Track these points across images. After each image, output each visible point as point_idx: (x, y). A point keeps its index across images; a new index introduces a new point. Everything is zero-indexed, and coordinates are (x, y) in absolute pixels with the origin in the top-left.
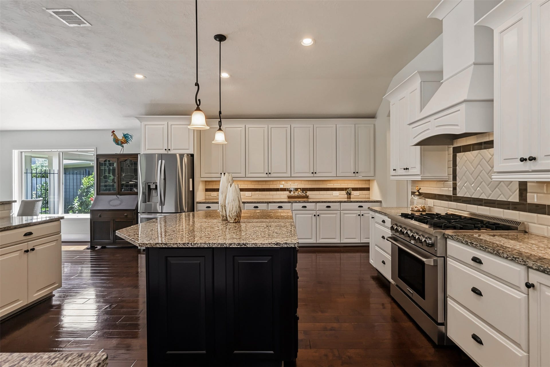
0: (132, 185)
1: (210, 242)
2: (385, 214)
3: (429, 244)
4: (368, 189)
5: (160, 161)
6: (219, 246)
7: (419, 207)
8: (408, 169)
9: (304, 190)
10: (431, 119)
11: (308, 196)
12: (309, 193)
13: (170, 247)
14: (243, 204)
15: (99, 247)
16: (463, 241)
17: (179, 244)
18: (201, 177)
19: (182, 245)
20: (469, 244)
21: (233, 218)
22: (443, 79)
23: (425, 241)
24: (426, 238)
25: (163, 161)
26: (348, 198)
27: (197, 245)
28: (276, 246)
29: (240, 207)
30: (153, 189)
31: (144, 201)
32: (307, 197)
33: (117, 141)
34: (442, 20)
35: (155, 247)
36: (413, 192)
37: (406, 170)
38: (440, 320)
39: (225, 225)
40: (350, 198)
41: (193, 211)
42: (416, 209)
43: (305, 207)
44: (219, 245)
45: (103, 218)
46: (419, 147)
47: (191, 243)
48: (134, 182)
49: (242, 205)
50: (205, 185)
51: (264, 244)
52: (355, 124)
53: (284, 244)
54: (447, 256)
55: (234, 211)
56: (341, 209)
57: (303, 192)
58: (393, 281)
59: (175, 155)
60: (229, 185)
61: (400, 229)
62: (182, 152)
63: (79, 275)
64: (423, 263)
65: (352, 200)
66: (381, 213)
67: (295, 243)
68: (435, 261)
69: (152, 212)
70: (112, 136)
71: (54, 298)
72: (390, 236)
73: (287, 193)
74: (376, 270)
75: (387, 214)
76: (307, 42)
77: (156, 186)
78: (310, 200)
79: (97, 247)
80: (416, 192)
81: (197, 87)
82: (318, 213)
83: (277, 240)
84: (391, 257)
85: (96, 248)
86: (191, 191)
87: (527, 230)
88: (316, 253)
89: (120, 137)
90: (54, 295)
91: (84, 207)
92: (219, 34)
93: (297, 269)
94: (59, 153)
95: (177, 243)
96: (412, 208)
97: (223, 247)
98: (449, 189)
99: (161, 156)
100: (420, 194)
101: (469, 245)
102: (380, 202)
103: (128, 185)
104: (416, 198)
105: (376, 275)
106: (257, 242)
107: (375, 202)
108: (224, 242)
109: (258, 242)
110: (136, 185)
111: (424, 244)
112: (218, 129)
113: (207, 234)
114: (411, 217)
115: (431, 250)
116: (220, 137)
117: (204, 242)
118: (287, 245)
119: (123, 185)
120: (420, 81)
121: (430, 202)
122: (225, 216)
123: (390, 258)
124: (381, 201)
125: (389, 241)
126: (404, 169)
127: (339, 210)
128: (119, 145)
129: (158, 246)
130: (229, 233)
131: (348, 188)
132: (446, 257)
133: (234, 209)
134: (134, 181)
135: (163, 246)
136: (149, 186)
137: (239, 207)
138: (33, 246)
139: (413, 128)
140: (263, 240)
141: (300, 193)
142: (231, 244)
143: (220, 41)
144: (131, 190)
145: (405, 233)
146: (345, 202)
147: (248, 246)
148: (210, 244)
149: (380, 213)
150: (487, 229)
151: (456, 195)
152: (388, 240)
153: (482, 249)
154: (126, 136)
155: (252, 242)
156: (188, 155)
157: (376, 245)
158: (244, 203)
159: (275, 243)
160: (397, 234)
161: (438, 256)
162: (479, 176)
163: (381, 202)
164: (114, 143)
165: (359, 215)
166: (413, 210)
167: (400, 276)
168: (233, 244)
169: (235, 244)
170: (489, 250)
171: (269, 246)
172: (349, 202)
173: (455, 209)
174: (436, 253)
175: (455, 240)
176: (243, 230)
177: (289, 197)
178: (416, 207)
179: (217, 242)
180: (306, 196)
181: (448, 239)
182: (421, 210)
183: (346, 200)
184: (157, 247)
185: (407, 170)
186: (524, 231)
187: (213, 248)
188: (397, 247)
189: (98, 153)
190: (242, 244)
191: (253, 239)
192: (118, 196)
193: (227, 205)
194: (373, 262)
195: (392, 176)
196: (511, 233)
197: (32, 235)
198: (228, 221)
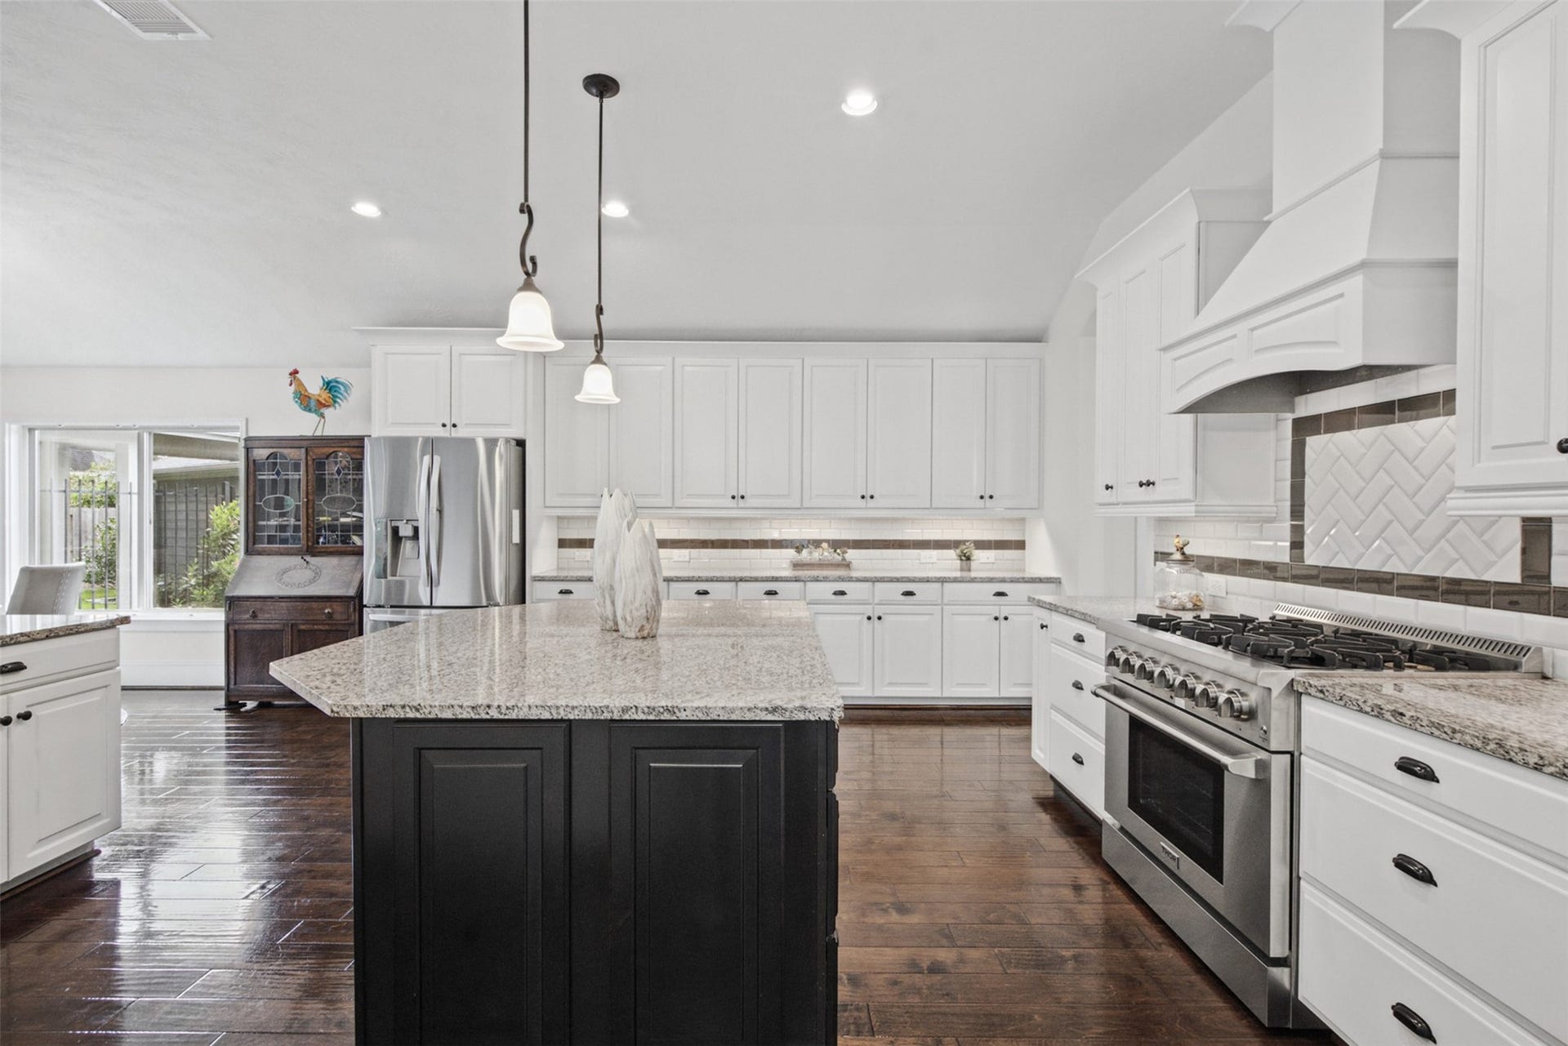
0: (346, 528)
1: (559, 703)
2: (1085, 618)
3: (1241, 711)
4: (1020, 545)
5: (427, 459)
6: (589, 716)
7: (1184, 596)
8: (1153, 484)
9: (836, 545)
10: (1240, 328)
11: (851, 562)
12: (852, 554)
13: (430, 716)
14: (666, 583)
15: (251, 705)
16: (1363, 706)
17: (461, 707)
18: (546, 507)
19: (468, 712)
20: (1388, 715)
21: (634, 626)
22: (1271, 212)
23: (1229, 701)
24: (1231, 692)
25: (435, 457)
26: (962, 570)
27: (516, 710)
28: (770, 717)
29: (656, 592)
30: (407, 538)
31: (382, 574)
32: (848, 566)
33: (304, 400)
34: (1272, 32)
35: (384, 716)
36: (1162, 553)
37: (1149, 485)
38: (1277, 949)
39: (610, 647)
40: (969, 570)
41: (523, 601)
42: (1175, 602)
43: (842, 593)
44: (588, 711)
45: (262, 621)
46: (1189, 417)
47: (499, 706)
48: (354, 517)
49: (662, 586)
50: (558, 528)
51: (732, 711)
52: (986, 359)
53: (796, 712)
54: (1302, 751)
55: (637, 604)
56: (946, 601)
57: (835, 551)
58: (1110, 816)
59: (471, 442)
60: (625, 524)
61: (1137, 663)
62: (492, 433)
63: (180, 789)
64: (1218, 770)
65: (973, 574)
66: (1069, 612)
67: (832, 709)
68: (1262, 767)
69: (405, 603)
70: (291, 385)
71: (96, 861)
72: (1103, 682)
73: (791, 552)
74: (1049, 778)
75: (1090, 616)
76: (860, 103)
77: (416, 529)
78: (855, 574)
79: (244, 705)
80: (1172, 554)
81: (526, 216)
82: (879, 611)
83: (771, 696)
84: (1104, 747)
85: (241, 708)
86: (517, 544)
87: (1549, 673)
88: (873, 726)
89: (314, 388)
90: (98, 852)
91: (214, 589)
92: (597, 73)
93: (835, 790)
94: (139, 434)
95: (452, 706)
96: (1162, 601)
97: (602, 718)
98: (1279, 544)
99: (431, 445)
100: (1186, 559)
101: (1390, 721)
102: (1056, 581)
103: (337, 526)
104: (1174, 570)
105: (1051, 793)
106: (709, 702)
107: (1041, 580)
108: (605, 702)
109: (714, 705)
110: (358, 528)
111: (1225, 709)
112: (593, 359)
113: (552, 676)
114: (1170, 625)
115: (1247, 729)
116: (598, 384)
117: (539, 703)
118: (807, 714)
119: (320, 527)
120: (1197, 221)
121: (1215, 582)
122: (611, 617)
123: (1101, 748)
124: (1059, 578)
125: (1100, 698)
126: (1141, 485)
127: (940, 602)
128: (310, 411)
129: (391, 714)
130: (621, 671)
131: (964, 542)
132: (1296, 754)
133: (639, 595)
134: (355, 514)
135: (408, 716)
136: (395, 530)
137: (653, 592)
138: (28, 706)
139: (1175, 359)
140: (729, 695)
141: (825, 553)
142: (625, 710)
143: (601, 96)
144: (343, 542)
145: (1156, 674)
146: (955, 580)
147: (683, 716)
148: (558, 708)
149: (1067, 614)
150: (1420, 667)
151: (1304, 562)
152: (1097, 695)
153: (1437, 733)
154: (330, 386)
155: (696, 704)
156: (507, 441)
157: (1054, 707)
158: (668, 580)
159: (768, 706)
160: (1129, 678)
161: (1272, 749)
162: (1381, 506)
163: (1060, 582)
164: (296, 406)
165: (996, 619)
166: (1165, 604)
167: (1134, 803)
168: (631, 708)
169: (640, 711)
170: (1467, 738)
171: (749, 716)
172: (966, 582)
173: (1297, 605)
174: (1266, 740)
175: (1332, 702)
176: (665, 663)
177: (796, 565)
178: (1174, 597)
179: (581, 703)
180: (844, 563)
181: (1304, 698)
182: (1190, 605)
183: (958, 574)
184: (390, 718)
185: (1151, 486)
186: (1540, 675)
187: (570, 721)
188: (1127, 715)
189: (252, 434)
190: (662, 710)
191: (697, 693)
192: (308, 558)
193: (617, 586)
194: (1042, 756)
195: (1101, 505)
196: (1504, 679)
197: (23, 672)
198: (620, 633)
